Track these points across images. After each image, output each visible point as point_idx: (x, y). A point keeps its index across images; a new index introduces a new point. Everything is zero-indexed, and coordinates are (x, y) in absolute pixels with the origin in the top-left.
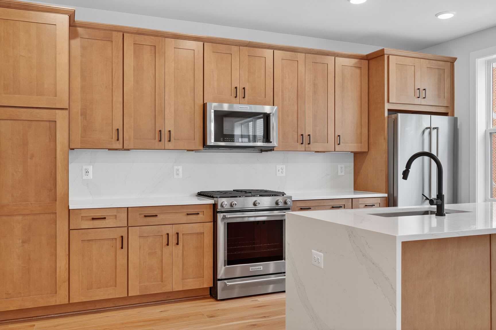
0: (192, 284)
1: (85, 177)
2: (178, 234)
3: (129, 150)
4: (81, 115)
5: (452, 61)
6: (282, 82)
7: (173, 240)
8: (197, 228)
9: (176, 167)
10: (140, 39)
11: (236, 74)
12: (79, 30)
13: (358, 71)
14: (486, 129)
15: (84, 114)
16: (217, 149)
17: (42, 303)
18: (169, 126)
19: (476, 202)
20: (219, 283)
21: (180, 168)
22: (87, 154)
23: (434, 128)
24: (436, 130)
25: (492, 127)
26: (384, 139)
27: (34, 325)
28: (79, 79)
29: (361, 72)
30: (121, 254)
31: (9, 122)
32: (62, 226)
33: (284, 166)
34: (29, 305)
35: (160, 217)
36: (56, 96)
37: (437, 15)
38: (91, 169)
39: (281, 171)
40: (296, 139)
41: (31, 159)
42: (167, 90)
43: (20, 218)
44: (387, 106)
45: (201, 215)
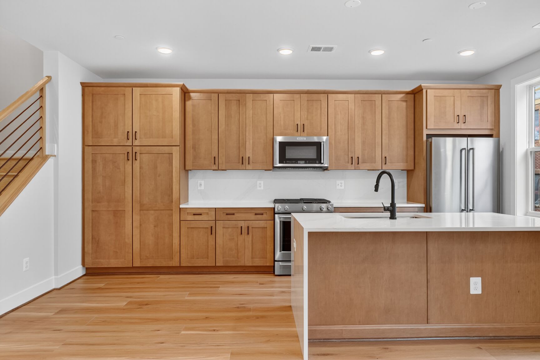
0: (258, 262)
1: (199, 188)
2: (248, 227)
3: (226, 170)
4: (193, 148)
5: (496, 88)
6: (335, 118)
7: (245, 231)
8: (262, 224)
9: (258, 182)
10: (229, 96)
11: (298, 115)
12: (192, 94)
13: (404, 104)
14: (528, 148)
15: (194, 148)
16: (284, 169)
17: (164, 264)
18: (249, 154)
19: (516, 215)
20: (276, 263)
21: (262, 182)
22: (200, 173)
23: (471, 149)
24: (472, 150)
25: (533, 146)
26: (423, 159)
27: (159, 277)
28: (191, 126)
29: (407, 105)
30: (211, 238)
31: (147, 155)
32: (176, 218)
33: (343, 182)
34: (158, 264)
35: (236, 215)
36: (172, 138)
37: (459, 53)
38: (203, 182)
39: (340, 185)
40: (347, 160)
41: (159, 176)
42: (247, 129)
43: (152, 212)
44: (425, 132)
45: (265, 215)
